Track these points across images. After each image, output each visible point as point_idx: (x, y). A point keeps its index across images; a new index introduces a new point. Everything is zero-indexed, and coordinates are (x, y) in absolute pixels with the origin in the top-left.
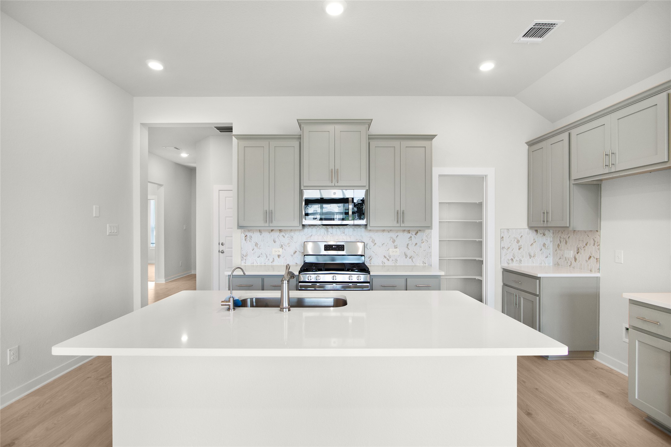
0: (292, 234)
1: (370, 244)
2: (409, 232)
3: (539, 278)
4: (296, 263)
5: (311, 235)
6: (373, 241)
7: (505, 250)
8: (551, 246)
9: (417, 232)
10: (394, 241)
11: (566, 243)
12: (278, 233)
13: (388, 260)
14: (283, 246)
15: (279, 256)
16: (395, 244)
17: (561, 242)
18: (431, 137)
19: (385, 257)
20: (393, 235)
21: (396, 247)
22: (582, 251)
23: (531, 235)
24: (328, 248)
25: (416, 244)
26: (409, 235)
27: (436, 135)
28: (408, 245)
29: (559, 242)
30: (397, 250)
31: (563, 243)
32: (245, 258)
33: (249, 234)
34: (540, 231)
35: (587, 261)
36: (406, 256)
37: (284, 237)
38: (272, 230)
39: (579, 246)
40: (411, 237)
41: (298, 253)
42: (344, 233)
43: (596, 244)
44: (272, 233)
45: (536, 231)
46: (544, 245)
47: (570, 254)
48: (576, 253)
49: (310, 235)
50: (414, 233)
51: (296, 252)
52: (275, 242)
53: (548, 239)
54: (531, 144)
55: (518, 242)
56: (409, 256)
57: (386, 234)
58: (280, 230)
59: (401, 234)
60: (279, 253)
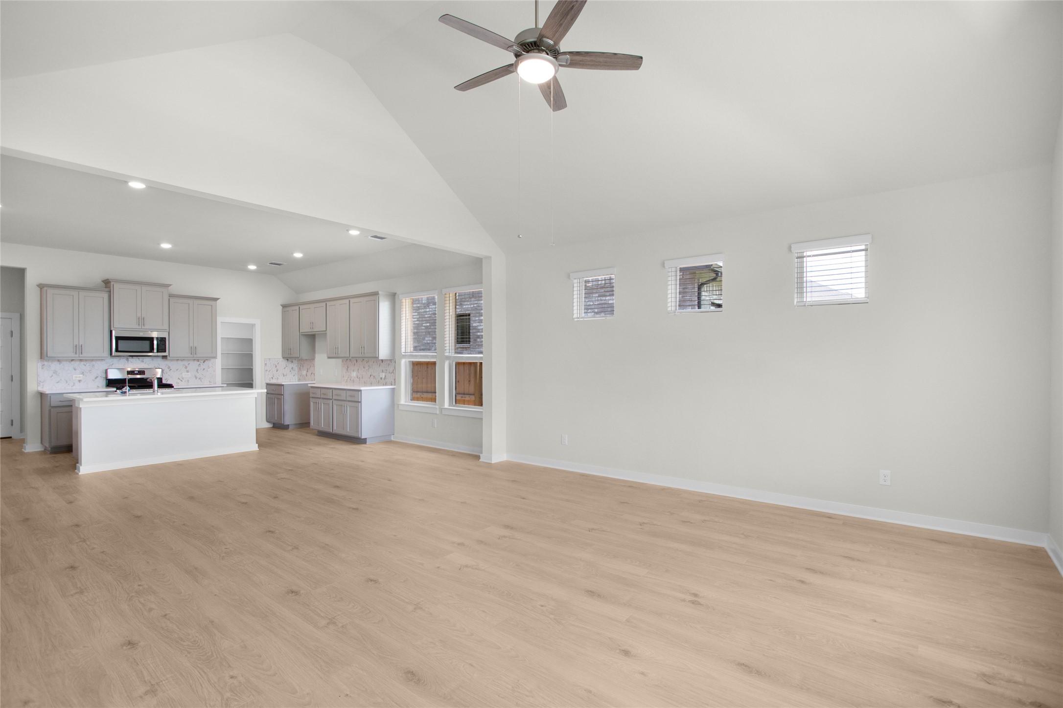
0: (94, 363)
1: (166, 370)
2: (198, 360)
3: (284, 386)
4: (98, 386)
6: (169, 367)
7: (267, 372)
8: (297, 369)
9: (205, 361)
10: (186, 367)
11: (303, 366)
12: (78, 363)
13: (182, 381)
14: (85, 373)
15: (80, 381)
16: (187, 369)
18: (216, 299)
19: (179, 379)
20: (186, 363)
21: (188, 372)
22: (309, 371)
23: (284, 363)
24: (129, 373)
25: (204, 369)
26: (199, 363)
27: (219, 299)
28: (197, 370)
30: (189, 373)
31: (301, 367)
32: (42, 384)
33: (46, 363)
34: (290, 360)
35: (310, 374)
36: (196, 378)
37: (85, 365)
38: (72, 360)
39: (307, 368)
40: (200, 364)
41: (99, 377)
43: (314, 366)
44: (73, 363)
45: (288, 360)
46: (292, 368)
47: (304, 373)
48: (307, 372)
49: (112, 364)
50: (202, 362)
51: (97, 377)
52: (75, 370)
53: (295, 365)
54: (284, 306)
55: (276, 366)
56: (198, 377)
57: (179, 362)
58: (81, 360)
59: (192, 363)
60: (79, 379)
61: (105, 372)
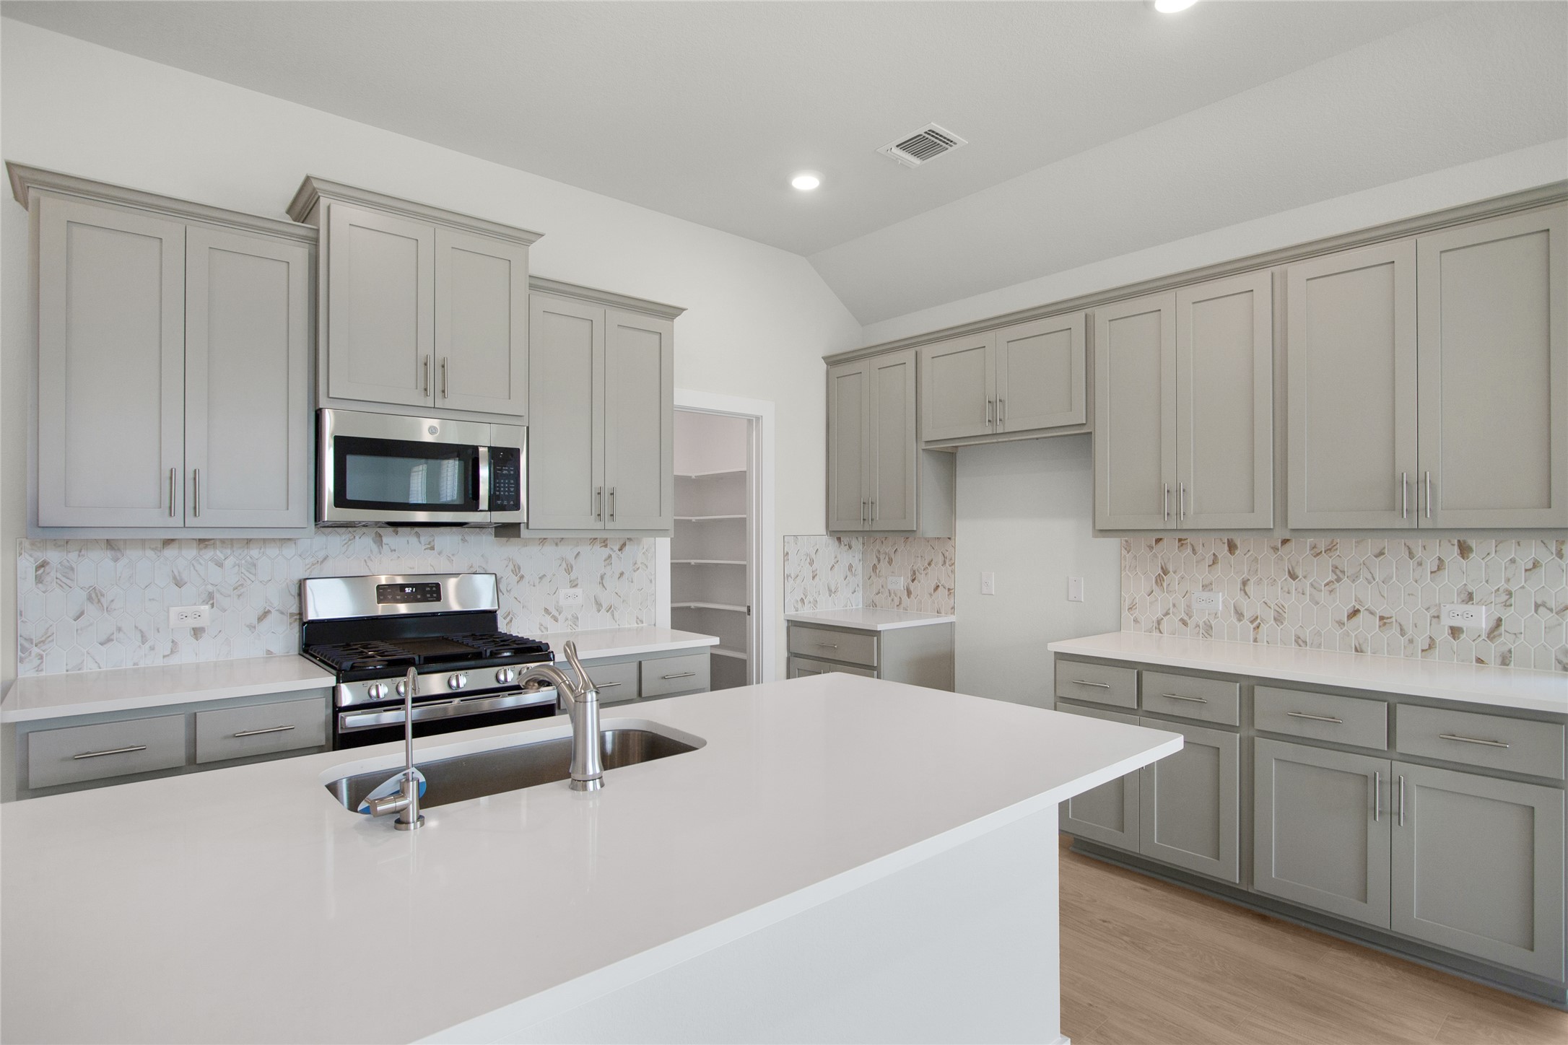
0: (254, 552)
1: (509, 579)
2: (605, 543)
3: (876, 633)
4: (269, 652)
5: (326, 558)
6: (517, 570)
7: (791, 581)
8: (858, 567)
9: (624, 545)
10: (569, 569)
11: (890, 562)
12: (191, 553)
13: (556, 620)
14: (217, 595)
15: (197, 632)
16: (573, 576)
17: (879, 561)
18: (671, 312)
19: (546, 610)
20: (567, 551)
21: (574, 585)
22: (921, 577)
23: (828, 548)
24: (385, 593)
25: (622, 574)
26: (606, 552)
27: (687, 309)
28: (602, 578)
29: (875, 561)
30: (578, 591)
31: (883, 566)
32: (35, 650)
33: (53, 556)
34: (845, 540)
35: (931, 595)
36: (599, 605)
37: (220, 565)
38: (167, 542)
39: (915, 568)
40: (610, 557)
41: (274, 616)
42: (432, 548)
43: (948, 561)
44: (170, 552)
45: (839, 539)
46: (850, 567)
47: (899, 583)
48: (909, 581)
49: (321, 555)
50: (616, 548)
51: (266, 614)
52: (179, 583)
53: (853, 557)
54: (833, 361)
55: (812, 563)
56: (605, 606)
57: (549, 549)
58: (201, 541)
59: (585, 549)
60: (197, 624)
61: (295, 591)
